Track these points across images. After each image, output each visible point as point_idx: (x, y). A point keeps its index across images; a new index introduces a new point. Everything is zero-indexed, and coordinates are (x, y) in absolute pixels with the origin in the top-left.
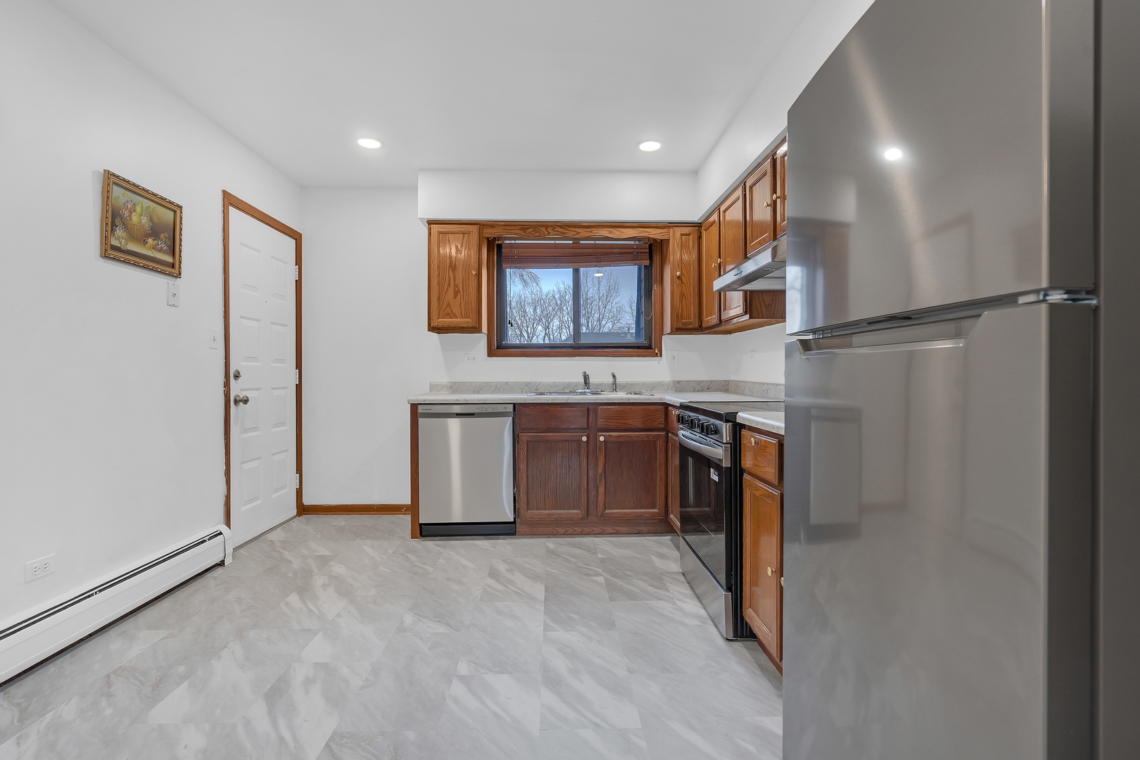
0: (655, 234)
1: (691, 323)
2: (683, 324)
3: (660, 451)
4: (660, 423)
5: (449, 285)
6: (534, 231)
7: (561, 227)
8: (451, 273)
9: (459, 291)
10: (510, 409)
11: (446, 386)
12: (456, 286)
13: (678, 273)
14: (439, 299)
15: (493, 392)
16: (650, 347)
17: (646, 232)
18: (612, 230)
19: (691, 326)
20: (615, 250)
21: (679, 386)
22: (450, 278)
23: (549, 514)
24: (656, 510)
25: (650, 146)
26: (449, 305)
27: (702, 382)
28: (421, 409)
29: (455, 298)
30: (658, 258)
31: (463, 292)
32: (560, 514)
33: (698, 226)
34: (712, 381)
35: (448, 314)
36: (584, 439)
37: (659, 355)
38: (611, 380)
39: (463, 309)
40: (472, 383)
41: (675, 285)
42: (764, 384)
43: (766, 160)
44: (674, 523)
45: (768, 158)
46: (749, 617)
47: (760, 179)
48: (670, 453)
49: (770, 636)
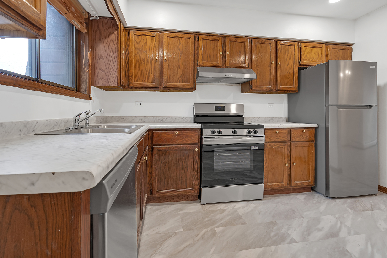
16: (78, 92)
37: (91, 99)
41: (121, 58)
42: (157, 117)
43: (217, 36)
44: (164, 193)
45: (219, 36)
46: (269, 185)
47: (212, 40)
48: (156, 157)
49: (282, 183)
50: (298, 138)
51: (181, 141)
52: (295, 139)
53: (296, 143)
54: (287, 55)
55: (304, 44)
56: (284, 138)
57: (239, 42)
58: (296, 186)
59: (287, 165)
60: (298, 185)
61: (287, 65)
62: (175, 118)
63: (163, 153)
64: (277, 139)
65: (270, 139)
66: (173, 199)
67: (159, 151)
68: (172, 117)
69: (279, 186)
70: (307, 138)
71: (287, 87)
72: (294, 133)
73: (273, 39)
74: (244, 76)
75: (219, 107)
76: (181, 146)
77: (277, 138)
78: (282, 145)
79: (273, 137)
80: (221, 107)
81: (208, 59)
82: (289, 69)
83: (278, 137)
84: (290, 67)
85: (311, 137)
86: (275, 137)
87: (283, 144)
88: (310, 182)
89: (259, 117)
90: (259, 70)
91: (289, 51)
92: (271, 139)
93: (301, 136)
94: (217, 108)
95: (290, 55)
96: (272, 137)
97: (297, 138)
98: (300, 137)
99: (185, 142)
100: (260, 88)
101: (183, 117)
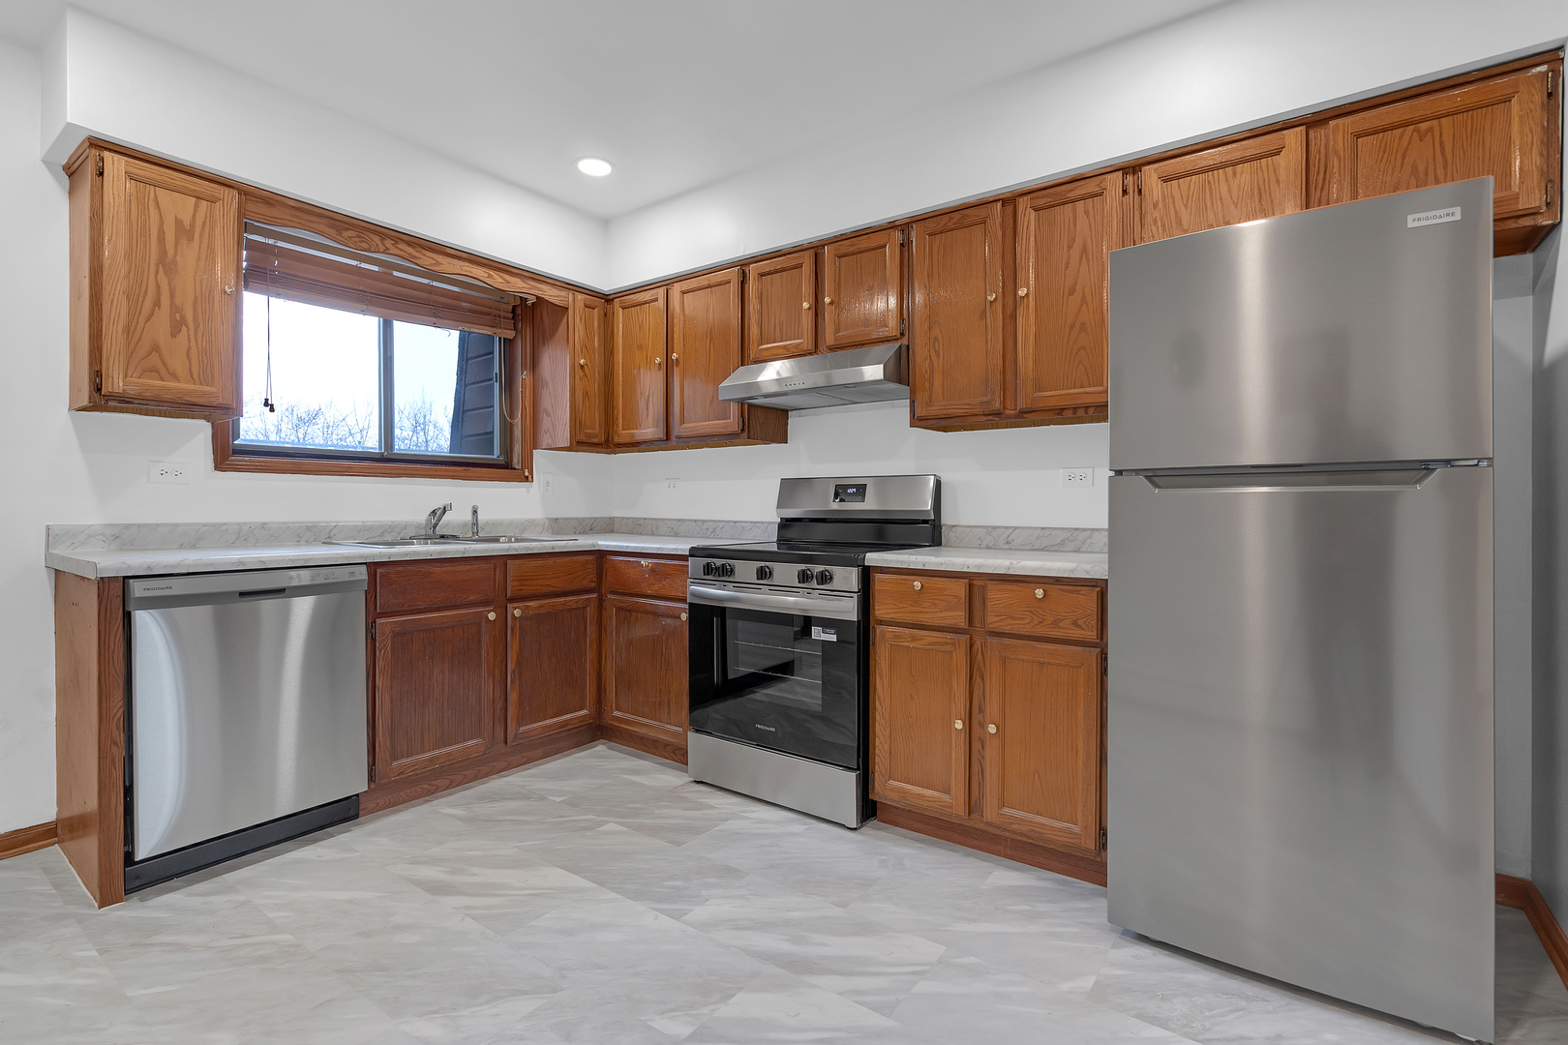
0: (550, 294)
1: (596, 436)
2: (587, 435)
3: (591, 623)
4: (592, 581)
5: (157, 303)
6: (358, 237)
7: (409, 244)
8: (162, 278)
9: (183, 322)
10: (362, 574)
11: (103, 534)
12: (175, 309)
13: (582, 361)
14: (128, 331)
15: (232, 545)
16: (507, 466)
17: (539, 289)
18: (491, 272)
19: (596, 440)
20: (464, 304)
21: (557, 525)
22: (158, 287)
23: (431, 760)
24: (584, 712)
25: (595, 168)
26: (156, 348)
27: (584, 519)
28: (138, 589)
29: (174, 335)
30: (528, 330)
31: (197, 327)
32: (449, 754)
33: (607, 299)
34: (596, 518)
35: (154, 370)
36: (492, 616)
37: (530, 479)
38: (469, 517)
39: (195, 362)
40: (177, 525)
41: (577, 377)
42: (704, 521)
43: (801, 251)
44: (627, 722)
45: (806, 249)
46: (894, 789)
47: (783, 270)
48: (612, 623)
49: (946, 798)
50: (1017, 619)
51: (655, 587)
52: (1000, 624)
53: (1006, 641)
54: (1070, 247)
55: (1156, 170)
56: (951, 614)
57: (867, 251)
58: (1009, 831)
59: (959, 725)
60: (1016, 827)
61: (1066, 292)
62: (743, 524)
63: (627, 613)
64: (921, 612)
65: (893, 611)
66: (656, 748)
67: (619, 609)
68: (735, 522)
69: (930, 804)
70: (1059, 627)
71: (1065, 392)
72: (996, 595)
73: (998, 198)
74: (861, 374)
75: (850, 491)
76: (658, 602)
77: (922, 610)
78: (942, 640)
79: (905, 605)
80: (855, 490)
81: (775, 333)
82: (1080, 309)
83: (926, 605)
84: (1084, 297)
85: (1084, 626)
86: (912, 605)
87: (949, 636)
88: (1074, 834)
89: (1016, 528)
90: (940, 339)
91: (1075, 225)
92: (897, 610)
93: (1032, 613)
94: (841, 491)
95: (1085, 243)
96: (902, 605)
97: (1010, 621)
98: (1022, 619)
99: (663, 592)
100: (944, 412)
101: (763, 523)
